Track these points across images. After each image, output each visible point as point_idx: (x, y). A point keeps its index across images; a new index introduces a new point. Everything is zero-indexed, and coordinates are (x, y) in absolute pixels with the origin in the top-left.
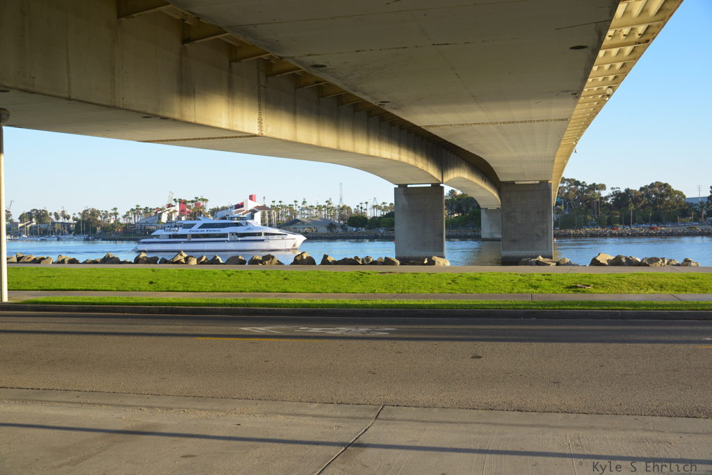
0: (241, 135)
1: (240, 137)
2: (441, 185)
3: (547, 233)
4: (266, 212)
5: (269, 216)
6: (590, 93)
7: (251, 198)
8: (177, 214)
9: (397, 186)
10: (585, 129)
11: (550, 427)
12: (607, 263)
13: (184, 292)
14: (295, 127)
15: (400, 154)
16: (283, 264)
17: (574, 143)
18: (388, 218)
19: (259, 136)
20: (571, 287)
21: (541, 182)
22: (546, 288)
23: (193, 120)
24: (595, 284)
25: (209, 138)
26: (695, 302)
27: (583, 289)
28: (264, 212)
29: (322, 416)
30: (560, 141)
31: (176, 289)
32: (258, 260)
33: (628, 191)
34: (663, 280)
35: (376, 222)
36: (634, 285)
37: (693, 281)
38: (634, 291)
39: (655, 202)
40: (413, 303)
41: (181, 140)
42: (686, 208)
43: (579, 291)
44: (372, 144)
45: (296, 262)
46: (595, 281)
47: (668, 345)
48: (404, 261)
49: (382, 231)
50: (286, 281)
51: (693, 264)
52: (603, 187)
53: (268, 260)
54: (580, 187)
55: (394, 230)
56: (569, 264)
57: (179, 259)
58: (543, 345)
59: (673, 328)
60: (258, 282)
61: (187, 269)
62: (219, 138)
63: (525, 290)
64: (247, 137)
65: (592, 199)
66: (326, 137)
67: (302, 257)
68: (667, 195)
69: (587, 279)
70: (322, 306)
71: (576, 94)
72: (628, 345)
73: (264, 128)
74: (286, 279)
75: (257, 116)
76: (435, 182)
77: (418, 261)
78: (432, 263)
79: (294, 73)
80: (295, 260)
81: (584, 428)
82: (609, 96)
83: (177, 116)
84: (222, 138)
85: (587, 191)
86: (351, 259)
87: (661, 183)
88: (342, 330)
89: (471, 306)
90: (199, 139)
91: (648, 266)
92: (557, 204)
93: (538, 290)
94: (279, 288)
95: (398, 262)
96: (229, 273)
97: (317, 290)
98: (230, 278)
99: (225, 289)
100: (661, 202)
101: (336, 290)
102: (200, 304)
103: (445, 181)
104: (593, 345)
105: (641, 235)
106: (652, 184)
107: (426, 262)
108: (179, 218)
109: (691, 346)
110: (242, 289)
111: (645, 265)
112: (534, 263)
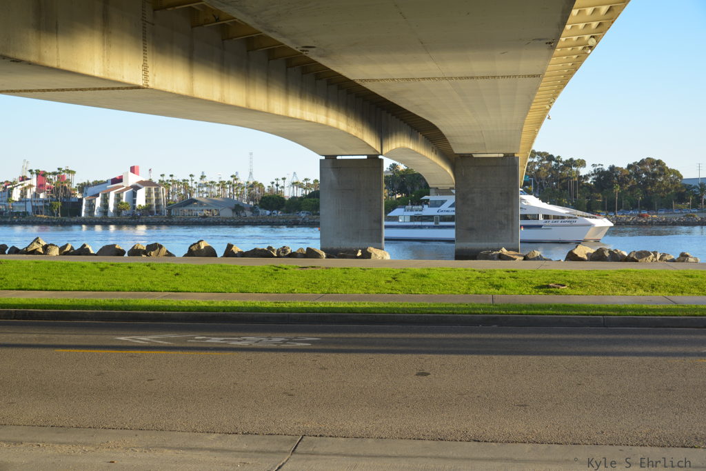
0: (120, 86)
1: (118, 88)
2: (380, 157)
3: (512, 220)
4: (153, 189)
5: (157, 194)
6: (568, 43)
7: (133, 170)
8: (34, 189)
9: (324, 158)
10: (561, 89)
11: (515, 461)
12: (586, 258)
13: (41, 290)
14: (192, 78)
15: (327, 116)
16: (174, 256)
17: (548, 107)
18: (312, 199)
19: (144, 88)
20: (541, 287)
21: (506, 155)
22: (511, 287)
23: (55, 65)
24: (572, 283)
25: (77, 90)
26: (694, 306)
27: (557, 290)
28: (149, 189)
29: (223, 450)
30: (530, 104)
31: (31, 287)
32: (140, 250)
33: (612, 168)
34: (655, 279)
35: (296, 204)
36: (620, 284)
37: (691, 279)
38: (619, 293)
39: (646, 183)
40: (342, 306)
41: (39, 90)
42: (683, 191)
43: (552, 292)
44: (291, 102)
45: (191, 253)
46: (571, 280)
47: (660, 358)
48: (332, 254)
49: (303, 215)
50: (177, 277)
51: (691, 260)
52: (582, 163)
53: (154, 250)
54: (553, 163)
55: (319, 214)
56: (539, 258)
57: (34, 248)
58: (506, 358)
59: (666, 337)
60: (140, 279)
61: (47, 261)
62: (90, 89)
63: (484, 291)
64: (127, 88)
65: (568, 178)
66: (231, 92)
67: (199, 247)
68: (660, 175)
69: (561, 277)
70: (224, 309)
71: (552, 44)
72: (611, 358)
73: (150, 78)
74: (177, 274)
75: (142, 63)
76: (372, 153)
77: (351, 254)
78: (366, 255)
79: (190, 7)
80: (190, 250)
81: (558, 462)
82: (591, 48)
83: (33, 58)
84: (95, 89)
85: (563, 169)
86: (263, 250)
87: (653, 159)
88: (250, 340)
89: (416, 310)
90: (63, 90)
91: (637, 261)
92: (526, 183)
93: (501, 290)
94: (168, 286)
95: (324, 254)
96: (102, 266)
97: (219, 289)
98: (102, 273)
99: (97, 287)
100: (653, 184)
101: (243, 289)
102: (63, 307)
103: (384, 153)
104: (568, 358)
105: (628, 224)
106: (642, 161)
107: (359, 254)
108: (36, 195)
109: (689, 360)
110: (119, 288)
111: (633, 260)
112: (496, 257)
